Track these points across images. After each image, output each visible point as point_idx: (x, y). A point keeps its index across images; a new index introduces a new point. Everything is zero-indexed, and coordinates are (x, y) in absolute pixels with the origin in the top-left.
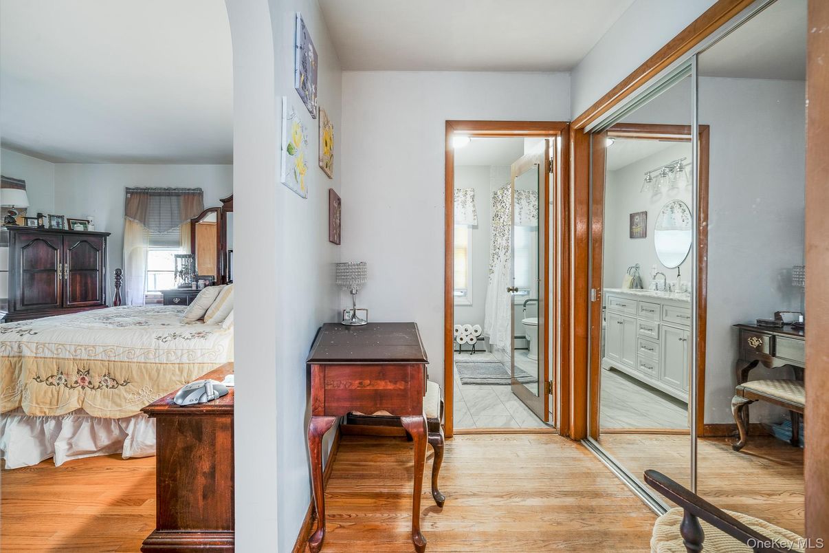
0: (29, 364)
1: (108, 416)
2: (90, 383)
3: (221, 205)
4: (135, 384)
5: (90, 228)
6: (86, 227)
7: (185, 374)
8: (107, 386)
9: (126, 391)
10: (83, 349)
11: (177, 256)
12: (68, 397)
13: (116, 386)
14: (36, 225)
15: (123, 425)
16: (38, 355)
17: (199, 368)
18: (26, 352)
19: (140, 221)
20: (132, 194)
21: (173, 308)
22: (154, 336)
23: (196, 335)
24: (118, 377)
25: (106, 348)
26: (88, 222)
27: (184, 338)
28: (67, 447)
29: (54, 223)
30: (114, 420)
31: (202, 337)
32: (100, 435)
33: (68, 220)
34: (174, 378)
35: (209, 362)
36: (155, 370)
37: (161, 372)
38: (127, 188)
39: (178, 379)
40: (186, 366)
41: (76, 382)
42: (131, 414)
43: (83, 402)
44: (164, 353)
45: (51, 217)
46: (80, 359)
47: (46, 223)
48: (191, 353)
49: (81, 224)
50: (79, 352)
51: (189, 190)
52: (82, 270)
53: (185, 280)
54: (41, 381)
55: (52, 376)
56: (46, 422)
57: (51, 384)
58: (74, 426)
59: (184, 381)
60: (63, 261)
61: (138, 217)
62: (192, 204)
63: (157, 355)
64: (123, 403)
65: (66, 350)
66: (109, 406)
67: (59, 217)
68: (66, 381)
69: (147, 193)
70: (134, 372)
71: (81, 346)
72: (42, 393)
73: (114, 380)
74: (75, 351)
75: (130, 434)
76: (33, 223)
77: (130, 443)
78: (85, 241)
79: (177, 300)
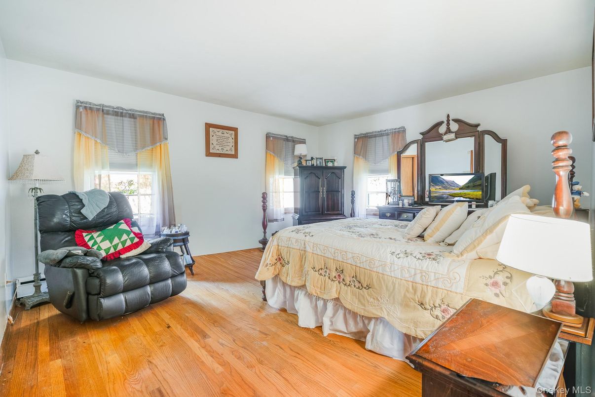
0: (309, 257)
1: (356, 311)
2: (343, 280)
3: (421, 137)
4: (375, 290)
5: (336, 164)
6: (333, 164)
7: (419, 294)
8: (355, 286)
9: (369, 295)
10: (339, 252)
11: (388, 181)
12: (330, 287)
13: (361, 288)
14: (311, 164)
15: (366, 322)
16: (315, 252)
17: (432, 291)
18: (308, 249)
19: (363, 157)
20: (358, 138)
21: (391, 222)
22: (389, 250)
23: (427, 256)
24: (362, 281)
25: (354, 255)
26: (334, 160)
27: (415, 257)
28: (330, 323)
29: (318, 163)
30: (360, 315)
31: (434, 259)
32: (350, 323)
33: (325, 160)
34: (408, 295)
35: (444, 288)
36: (391, 282)
37: (397, 285)
38: (355, 135)
39: (412, 296)
40: (419, 287)
41: (335, 277)
42: (373, 316)
43: (339, 293)
44: (398, 269)
45: (317, 158)
46: (337, 260)
47: (314, 162)
48: (424, 274)
49: (331, 162)
50: (336, 254)
51: (395, 129)
52: (332, 191)
53: (393, 199)
54: (316, 271)
55: (321, 269)
56: (319, 300)
57: (321, 274)
58: (334, 309)
59: (417, 300)
60: (323, 186)
61: (361, 154)
62: (398, 139)
63: (392, 270)
64: (366, 305)
65: (329, 251)
66: (356, 303)
67: (320, 159)
68: (329, 274)
69: (367, 136)
70: (374, 280)
71: (338, 250)
72: (316, 280)
73: (359, 282)
74: (334, 254)
75: (371, 331)
76: (309, 163)
77: (371, 338)
78: (333, 173)
79: (388, 215)
